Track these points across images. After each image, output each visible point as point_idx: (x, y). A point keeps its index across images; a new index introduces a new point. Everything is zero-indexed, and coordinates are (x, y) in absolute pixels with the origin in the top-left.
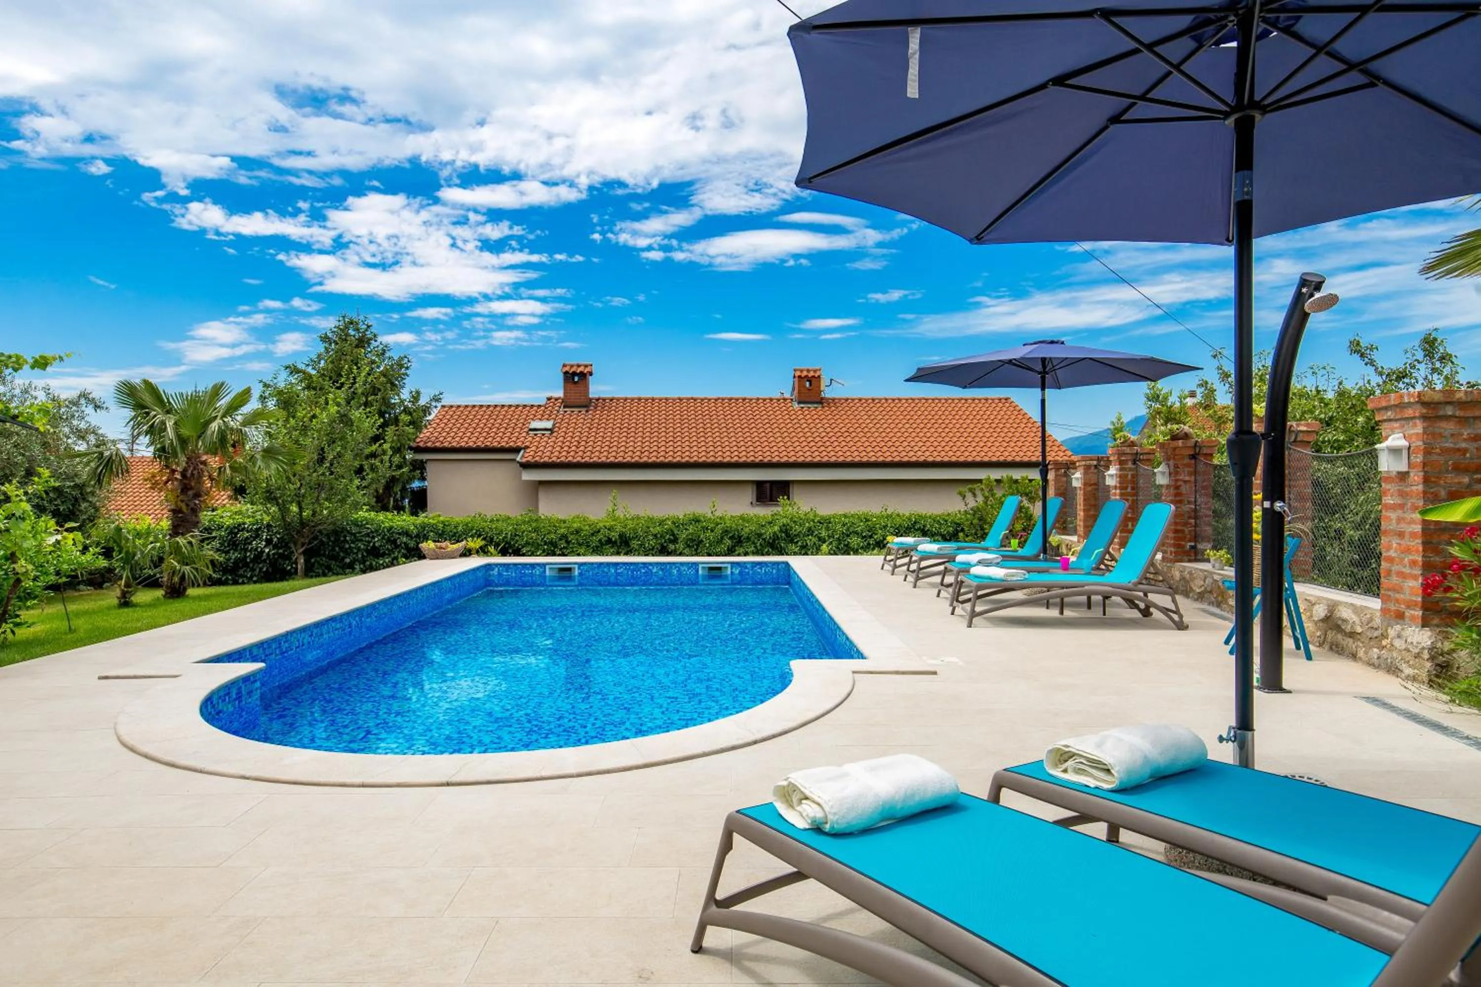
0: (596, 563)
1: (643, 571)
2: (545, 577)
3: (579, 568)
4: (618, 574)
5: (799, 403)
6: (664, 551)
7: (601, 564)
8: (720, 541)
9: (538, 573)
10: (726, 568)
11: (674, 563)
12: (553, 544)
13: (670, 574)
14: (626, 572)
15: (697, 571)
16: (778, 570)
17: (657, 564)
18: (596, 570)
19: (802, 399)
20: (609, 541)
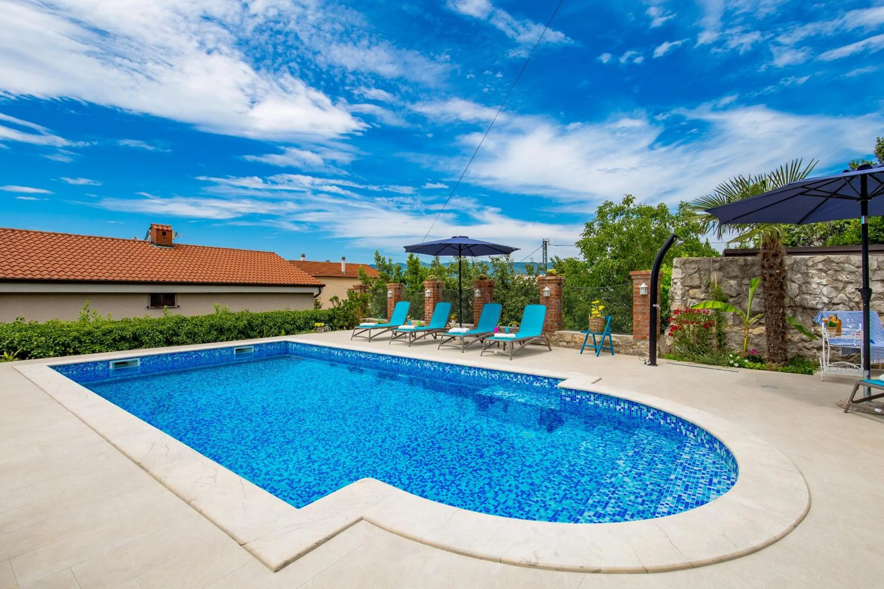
0: (156, 355)
1: (194, 356)
2: (109, 371)
3: (141, 361)
4: (174, 361)
5: (157, 245)
6: (169, 343)
7: (159, 356)
8: (209, 332)
9: (100, 368)
10: (251, 348)
11: (216, 349)
12: (66, 345)
13: (214, 356)
14: (181, 359)
15: (232, 352)
16: (281, 346)
17: (204, 351)
18: (156, 360)
19: (159, 243)
20: (123, 338)
